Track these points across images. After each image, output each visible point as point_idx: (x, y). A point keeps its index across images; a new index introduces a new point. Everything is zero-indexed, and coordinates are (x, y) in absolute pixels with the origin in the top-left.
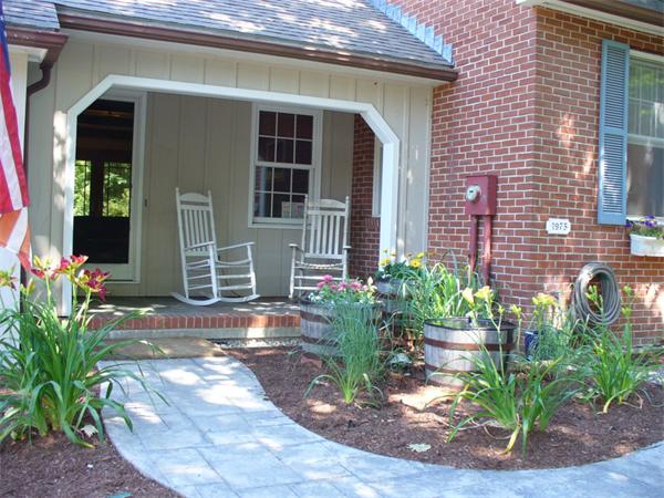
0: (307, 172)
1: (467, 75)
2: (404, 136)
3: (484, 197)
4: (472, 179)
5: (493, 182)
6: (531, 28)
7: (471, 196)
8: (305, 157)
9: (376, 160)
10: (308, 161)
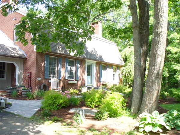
0: (4, 71)
1: (28, 59)
2: (19, 66)
3: (30, 75)
4: (28, 73)
5: (31, 73)
6: (36, 54)
7: (28, 75)
8: (4, 69)
9: (15, 69)
10: (5, 69)
